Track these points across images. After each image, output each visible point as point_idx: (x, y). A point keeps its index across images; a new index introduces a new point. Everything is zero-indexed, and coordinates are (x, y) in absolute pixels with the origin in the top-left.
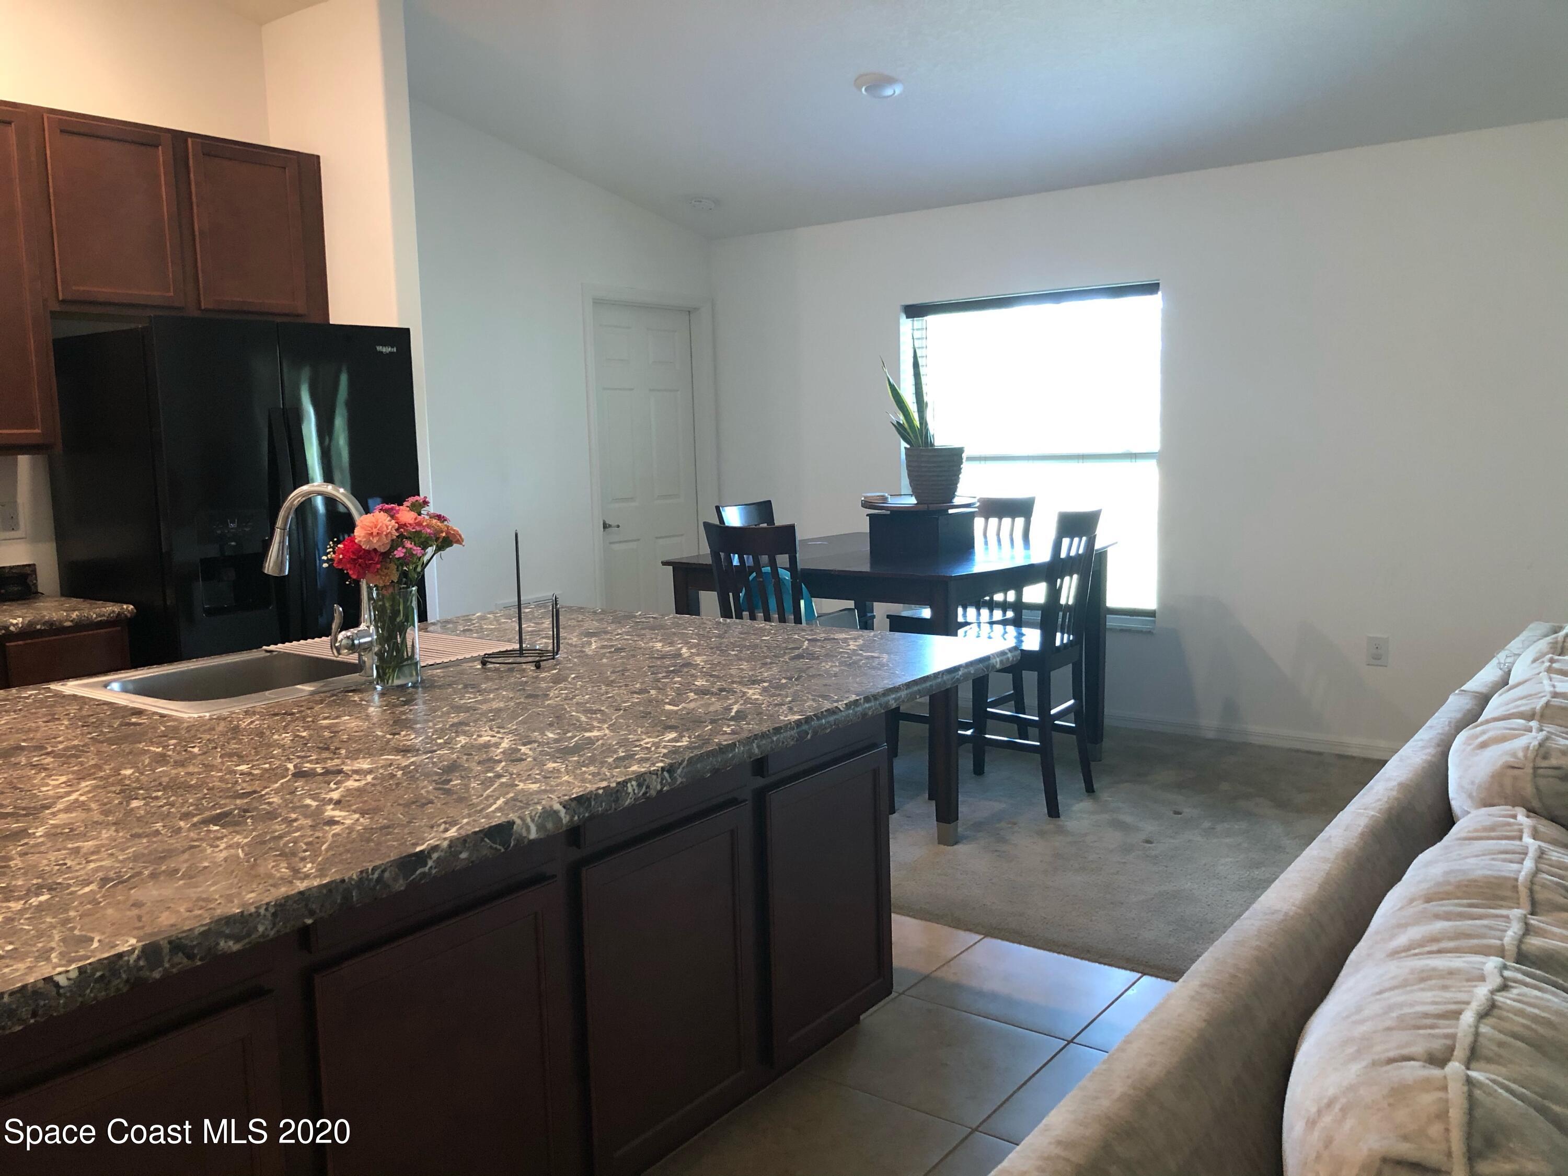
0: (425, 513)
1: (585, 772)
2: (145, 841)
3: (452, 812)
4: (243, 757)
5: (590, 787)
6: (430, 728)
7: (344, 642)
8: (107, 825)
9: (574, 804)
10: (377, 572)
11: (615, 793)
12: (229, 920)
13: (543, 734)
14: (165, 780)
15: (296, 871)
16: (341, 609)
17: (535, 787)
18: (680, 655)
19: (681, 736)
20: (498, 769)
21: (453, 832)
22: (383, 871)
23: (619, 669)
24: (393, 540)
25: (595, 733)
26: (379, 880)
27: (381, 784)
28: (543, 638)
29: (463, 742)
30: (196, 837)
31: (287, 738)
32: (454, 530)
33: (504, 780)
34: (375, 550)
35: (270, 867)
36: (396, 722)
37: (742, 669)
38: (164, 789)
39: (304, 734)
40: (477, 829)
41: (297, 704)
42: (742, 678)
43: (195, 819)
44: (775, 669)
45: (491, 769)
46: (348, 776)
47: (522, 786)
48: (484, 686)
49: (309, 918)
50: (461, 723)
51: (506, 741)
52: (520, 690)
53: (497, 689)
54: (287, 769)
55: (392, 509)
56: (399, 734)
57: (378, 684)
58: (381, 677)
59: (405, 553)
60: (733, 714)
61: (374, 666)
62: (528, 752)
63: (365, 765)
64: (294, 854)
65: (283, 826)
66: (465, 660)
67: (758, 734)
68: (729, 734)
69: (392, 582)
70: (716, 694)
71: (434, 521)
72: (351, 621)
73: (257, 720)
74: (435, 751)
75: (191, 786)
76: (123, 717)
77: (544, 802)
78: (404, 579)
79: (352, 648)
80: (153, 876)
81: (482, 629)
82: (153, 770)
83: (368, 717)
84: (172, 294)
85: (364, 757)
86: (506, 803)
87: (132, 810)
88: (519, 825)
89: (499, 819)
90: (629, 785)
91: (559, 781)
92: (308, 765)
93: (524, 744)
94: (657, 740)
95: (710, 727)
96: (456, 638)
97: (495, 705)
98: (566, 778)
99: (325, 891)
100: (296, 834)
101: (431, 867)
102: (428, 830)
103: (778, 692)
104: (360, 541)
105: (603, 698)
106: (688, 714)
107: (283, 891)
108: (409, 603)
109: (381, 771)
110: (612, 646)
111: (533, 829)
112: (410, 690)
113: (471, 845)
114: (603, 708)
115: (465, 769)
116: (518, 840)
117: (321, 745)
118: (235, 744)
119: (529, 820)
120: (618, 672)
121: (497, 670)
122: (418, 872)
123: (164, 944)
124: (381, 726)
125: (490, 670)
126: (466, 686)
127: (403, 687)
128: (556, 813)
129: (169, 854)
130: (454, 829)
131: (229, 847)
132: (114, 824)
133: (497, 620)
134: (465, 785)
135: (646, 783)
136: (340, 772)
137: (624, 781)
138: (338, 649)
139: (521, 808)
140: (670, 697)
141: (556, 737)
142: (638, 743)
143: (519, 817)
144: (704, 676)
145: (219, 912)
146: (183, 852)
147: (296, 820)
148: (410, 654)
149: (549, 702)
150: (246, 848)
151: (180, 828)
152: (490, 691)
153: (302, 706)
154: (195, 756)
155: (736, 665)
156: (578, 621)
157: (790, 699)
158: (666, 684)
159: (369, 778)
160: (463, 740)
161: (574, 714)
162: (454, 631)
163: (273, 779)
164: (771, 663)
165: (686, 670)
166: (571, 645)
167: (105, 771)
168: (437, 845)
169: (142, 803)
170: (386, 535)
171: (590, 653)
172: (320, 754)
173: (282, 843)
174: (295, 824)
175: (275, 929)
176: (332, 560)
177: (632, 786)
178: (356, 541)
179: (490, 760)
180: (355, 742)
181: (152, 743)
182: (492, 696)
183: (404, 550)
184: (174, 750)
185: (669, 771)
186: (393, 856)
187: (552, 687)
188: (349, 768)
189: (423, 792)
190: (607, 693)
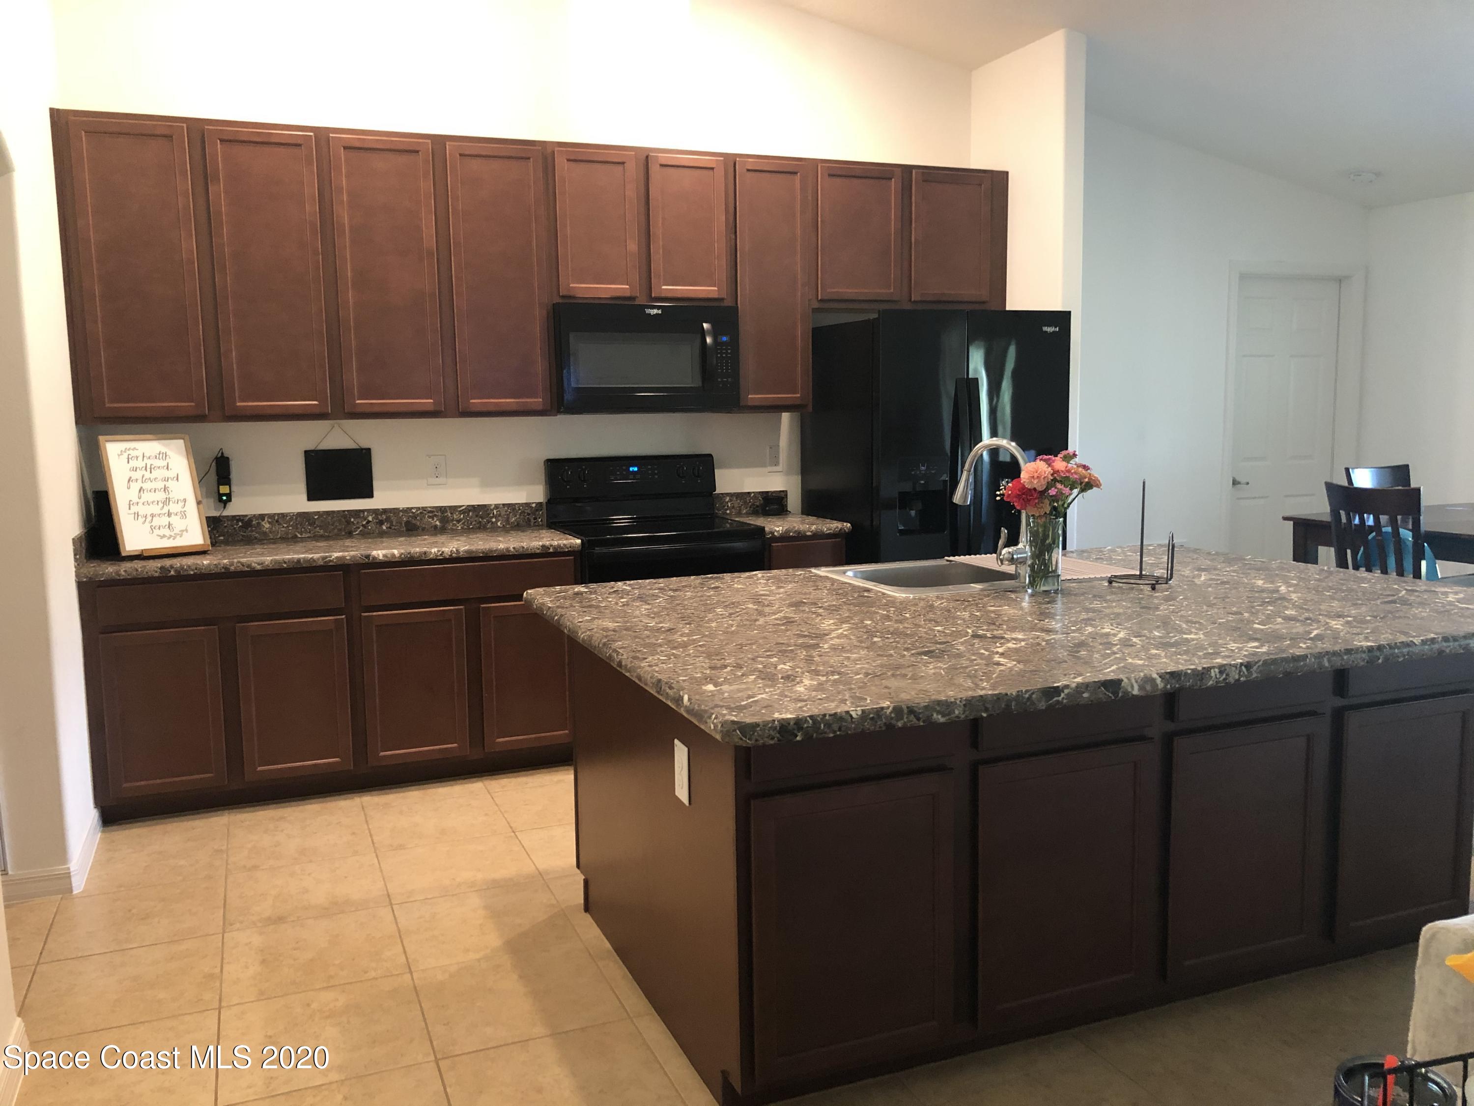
0: (1074, 463)
1: (1179, 659)
2: (885, 658)
3: (1079, 668)
4: (938, 622)
5: (1181, 667)
6: (1066, 619)
7: (1006, 556)
8: (863, 648)
9: (1167, 676)
10: (1035, 506)
11: (1202, 674)
12: (939, 703)
13: (1151, 632)
14: (891, 629)
15: (977, 685)
16: (1006, 531)
17: (1141, 662)
18: (1278, 591)
19: (1262, 646)
20: (1115, 649)
21: (1079, 679)
22: (1033, 693)
23: (1221, 596)
24: (1048, 483)
25: (1192, 636)
26: (1029, 699)
27: (1031, 647)
28: (1161, 569)
29: (1090, 630)
30: (915, 660)
31: (966, 615)
32: (1095, 477)
33: (1118, 656)
34: (1035, 489)
35: (961, 681)
36: (1041, 614)
37: (1333, 606)
38: (891, 634)
39: (978, 614)
40: (1096, 680)
41: (971, 595)
42: (1329, 612)
43: (913, 652)
44: (1364, 609)
45: (1110, 649)
46: (1008, 641)
47: (1130, 660)
48: (1108, 598)
49: (984, 713)
50: (1089, 619)
51: (1122, 633)
52: (1136, 603)
53: (1118, 600)
54: (968, 633)
55: (1049, 459)
56: (1043, 621)
57: (1029, 588)
58: (1032, 584)
59: (1057, 492)
60: (1312, 636)
61: (1027, 575)
62: (1138, 642)
63: (1020, 636)
64: (976, 677)
65: (968, 662)
66: (1096, 579)
67: (1330, 652)
68: (1304, 648)
69: (1046, 513)
70: (1301, 621)
71: (1080, 469)
72: (1013, 540)
73: (945, 602)
74: (1069, 633)
75: (907, 634)
76: (859, 592)
77: (1145, 671)
78: (1054, 512)
79: (1012, 560)
80: (893, 675)
81: (1111, 558)
82: (883, 623)
83: (1022, 608)
84: (892, 291)
85: (1019, 632)
86: (1118, 669)
87: (875, 642)
88: (1125, 682)
89: (1112, 676)
90: (1212, 671)
91: (1159, 661)
92: (981, 631)
93: (1135, 637)
94: (1241, 646)
95: (1288, 642)
96: (1089, 563)
97: (1117, 610)
98: (1164, 660)
99: (995, 698)
100: (976, 667)
101: (1063, 698)
102: (1062, 676)
103: (1359, 625)
104: (1024, 482)
105: (1204, 614)
106: (1272, 632)
107: (970, 693)
108: (1056, 530)
109: (1031, 640)
110: (1219, 579)
111: (1136, 687)
112: (1053, 594)
113: (1092, 688)
114: (1201, 621)
115: (1091, 646)
116: (1124, 693)
117: (990, 621)
118: (933, 614)
119: (1133, 681)
120: (1219, 598)
121: (1119, 587)
122: (1055, 699)
123: (904, 707)
124: (1031, 615)
125: (1114, 587)
126: (1094, 596)
127: (1046, 592)
128: (1154, 680)
129: (898, 667)
130: (1080, 678)
131: (935, 668)
132: (867, 648)
133: (1124, 553)
134: (1091, 655)
135: (1226, 672)
136: (1003, 638)
137: (1208, 667)
138: (1002, 561)
139: (1129, 672)
140: (1260, 620)
141: (1161, 635)
142: (1225, 646)
143: (1127, 678)
144: (1295, 608)
145: (933, 697)
146: (909, 667)
147: (975, 660)
148: (1053, 569)
149: (1158, 613)
150: (946, 670)
151: (905, 655)
152: (1114, 601)
153: (975, 597)
154: (907, 619)
155: (1327, 603)
156: (1193, 559)
157: (1369, 631)
158: (1258, 611)
159: (1023, 644)
160: (1090, 629)
161: (1177, 622)
162: (1088, 558)
163: (959, 636)
164: (1362, 604)
165: (1280, 602)
166: (1184, 576)
167: (855, 620)
168: (1068, 685)
169: (880, 639)
170: (1045, 478)
171: (1199, 583)
172: (989, 626)
173: (967, 670)
174: (975, 662)
175: (965, 715)
176: (1003, 495)
177: (1215, 672)
178: (1022, 481)
179: (1110, 643)
180: (1013, 622)
181: (880, 609)
182: (1114, 604)
183: (1056, 490)
184: (894, 613)
185: (1246, 667)
186: (1039, 686)
187: (1162, 603)
188: (1009, 636)
189: (1059, 655)
190: (1207, 611)
